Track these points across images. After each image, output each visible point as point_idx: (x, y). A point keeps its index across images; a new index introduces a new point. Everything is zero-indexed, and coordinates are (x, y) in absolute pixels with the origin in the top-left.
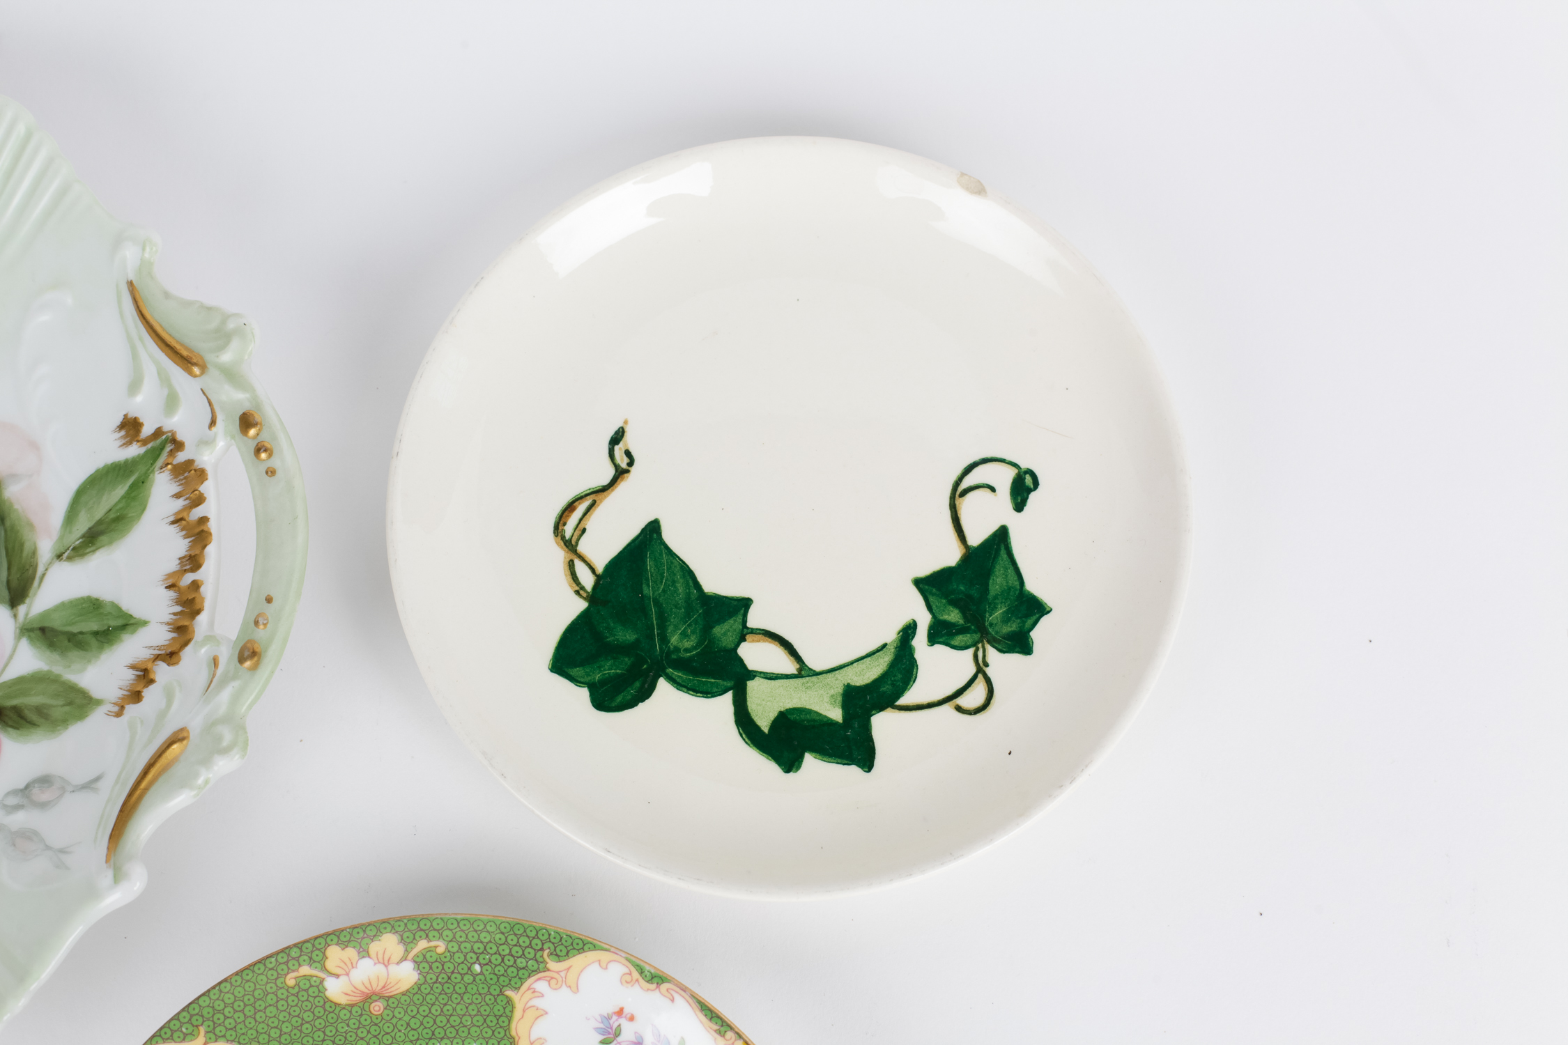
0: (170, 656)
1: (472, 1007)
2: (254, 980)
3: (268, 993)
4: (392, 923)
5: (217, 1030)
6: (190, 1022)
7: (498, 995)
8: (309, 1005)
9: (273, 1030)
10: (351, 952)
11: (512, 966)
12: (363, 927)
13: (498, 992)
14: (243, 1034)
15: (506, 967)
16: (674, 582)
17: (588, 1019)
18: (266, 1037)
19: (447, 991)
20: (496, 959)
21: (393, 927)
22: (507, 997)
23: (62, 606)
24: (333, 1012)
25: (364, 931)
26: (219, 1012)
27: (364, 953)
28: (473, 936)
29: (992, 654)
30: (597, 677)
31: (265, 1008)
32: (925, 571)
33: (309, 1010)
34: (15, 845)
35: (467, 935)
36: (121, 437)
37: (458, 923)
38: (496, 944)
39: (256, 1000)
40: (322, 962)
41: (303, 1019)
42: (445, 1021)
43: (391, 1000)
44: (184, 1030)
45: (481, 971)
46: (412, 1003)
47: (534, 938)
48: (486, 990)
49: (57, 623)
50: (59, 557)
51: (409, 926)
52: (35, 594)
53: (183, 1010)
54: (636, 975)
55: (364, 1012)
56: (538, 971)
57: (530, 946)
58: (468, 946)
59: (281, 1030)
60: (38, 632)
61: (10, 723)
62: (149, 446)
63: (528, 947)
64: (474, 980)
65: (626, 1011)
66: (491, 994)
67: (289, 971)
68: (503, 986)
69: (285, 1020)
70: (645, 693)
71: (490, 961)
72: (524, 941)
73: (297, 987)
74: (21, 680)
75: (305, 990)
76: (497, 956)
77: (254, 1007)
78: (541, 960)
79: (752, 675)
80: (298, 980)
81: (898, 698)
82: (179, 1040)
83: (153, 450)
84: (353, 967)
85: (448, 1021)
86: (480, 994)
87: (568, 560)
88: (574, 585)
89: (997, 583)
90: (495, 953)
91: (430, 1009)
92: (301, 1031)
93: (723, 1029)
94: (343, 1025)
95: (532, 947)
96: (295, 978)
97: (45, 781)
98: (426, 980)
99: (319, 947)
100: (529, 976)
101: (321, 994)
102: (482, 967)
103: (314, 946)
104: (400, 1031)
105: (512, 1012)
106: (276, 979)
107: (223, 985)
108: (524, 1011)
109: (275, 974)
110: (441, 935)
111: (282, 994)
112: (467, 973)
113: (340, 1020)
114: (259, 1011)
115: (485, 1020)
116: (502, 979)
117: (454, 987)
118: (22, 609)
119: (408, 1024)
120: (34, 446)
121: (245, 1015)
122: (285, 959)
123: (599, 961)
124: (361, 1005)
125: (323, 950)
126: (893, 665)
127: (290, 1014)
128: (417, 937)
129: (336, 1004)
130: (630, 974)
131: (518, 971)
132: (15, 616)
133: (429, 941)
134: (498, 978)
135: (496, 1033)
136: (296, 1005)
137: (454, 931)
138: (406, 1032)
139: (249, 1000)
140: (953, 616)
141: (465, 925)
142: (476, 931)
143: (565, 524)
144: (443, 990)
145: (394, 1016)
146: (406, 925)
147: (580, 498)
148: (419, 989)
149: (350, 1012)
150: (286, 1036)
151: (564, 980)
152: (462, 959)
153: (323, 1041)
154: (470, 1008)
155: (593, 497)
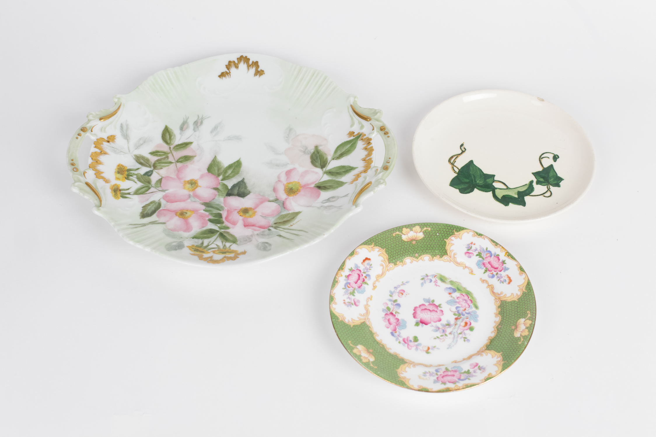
0: (365, 171)
1: (437, 243)
2: (386, 234)
3: (389, 237)
4: (418, 224)
5: (377, 244)
6: (371, 242)
8: (398, 241)
9: (390, 245)
10: (408, 230)
11: (446, 234)
12: (412, 225)
13: (443, 240)
16: (477, 171)
17: (464, 245)
18: (388, 247)
19: (431, 239)
20: (442, 232)
22: (445, 241)
23: (334, 168)
24: (403, 243)
26: (377, 240)
27: (411, 230)
29: (551, 187)
30: (460, 188)
31: (388, 240)
32: (535, 171)
34: (326, 208)
35: (436, 227)
36: (348, 136)
38: (442, 229)
39: (386, 238)
40: (402, 232)
41: (396, 244)
43: (417, 241)
44: (369, 243)
45: (439, 235)
46: (422, 242)
47: (451, 227)
48: (440, 239)
49: (333, 171)
50: (333, 159)
51: (422, 225)
52: (328, 166)
53: (368, 240)
54: (476, 234)
55: (411, 243)
56: (452, 235)
57: (451, 229)
58: (436, 229)
60: (329, 173)
61: (323, 189)
64: (437, 237)
65: (473, 243)
67: (394, 233)
70: (472, 191)
71: (441, 233)
72: (449, 228)
73: (395, 236)
74: (325, 181)
75: (397, 237)
78: (453, 232)
79: (496, 188)
81: (530, 194)
82: (368, 245)
83: (357, 137)
84: (409, 233)
85: (431, 246)
86: (438, 240)
87: (452, 167)
88: (454, 171)
89: (551, 174)
91: (426, 243)
92: (396, 246)
93: (497, 244)
97: (333, 197)
98: (425, 237)
100: (450, 236)
101: (401, 239)
103: (400, 228)
105: (446, 244)
107: (378, 234)
108: (449, 244)
109: (391, 233)
110: (430, 226)
111: (392, 237)
112: (435, 235)
113: (405, 245)
114: (386, 241)
115: (439, 246)
116: (444, 237)
118: (324, 169)
119: (421, 246)
120: (326, 140)
121: (383, 242)
122: (393, 230)
123: (467, 232)
125: (402, 229)
126: (528, 188)
127: (393, 242)
128: (424, 227)
129: (404, 241)
130: (474, 234)
131: (448, 235)
132: (323, 170)
133: (427, 228)
135: (442, 249)
136: (395, 240)
137: (433, 226)
138: (420, 248)
139: (384, 238)
140: (542, 180)
141: (435, 225)
142: (438, 226)
143: (451, 160)
144: (429, 239)
145: (418, 244)
147: (454, 156)
148: (424, 239)
149: (408, 243)
150: (393, 247)
151: (458, 237)
152: (434, 232)
153: (401, 249)
154: (436, 243)
155: (457, 156)
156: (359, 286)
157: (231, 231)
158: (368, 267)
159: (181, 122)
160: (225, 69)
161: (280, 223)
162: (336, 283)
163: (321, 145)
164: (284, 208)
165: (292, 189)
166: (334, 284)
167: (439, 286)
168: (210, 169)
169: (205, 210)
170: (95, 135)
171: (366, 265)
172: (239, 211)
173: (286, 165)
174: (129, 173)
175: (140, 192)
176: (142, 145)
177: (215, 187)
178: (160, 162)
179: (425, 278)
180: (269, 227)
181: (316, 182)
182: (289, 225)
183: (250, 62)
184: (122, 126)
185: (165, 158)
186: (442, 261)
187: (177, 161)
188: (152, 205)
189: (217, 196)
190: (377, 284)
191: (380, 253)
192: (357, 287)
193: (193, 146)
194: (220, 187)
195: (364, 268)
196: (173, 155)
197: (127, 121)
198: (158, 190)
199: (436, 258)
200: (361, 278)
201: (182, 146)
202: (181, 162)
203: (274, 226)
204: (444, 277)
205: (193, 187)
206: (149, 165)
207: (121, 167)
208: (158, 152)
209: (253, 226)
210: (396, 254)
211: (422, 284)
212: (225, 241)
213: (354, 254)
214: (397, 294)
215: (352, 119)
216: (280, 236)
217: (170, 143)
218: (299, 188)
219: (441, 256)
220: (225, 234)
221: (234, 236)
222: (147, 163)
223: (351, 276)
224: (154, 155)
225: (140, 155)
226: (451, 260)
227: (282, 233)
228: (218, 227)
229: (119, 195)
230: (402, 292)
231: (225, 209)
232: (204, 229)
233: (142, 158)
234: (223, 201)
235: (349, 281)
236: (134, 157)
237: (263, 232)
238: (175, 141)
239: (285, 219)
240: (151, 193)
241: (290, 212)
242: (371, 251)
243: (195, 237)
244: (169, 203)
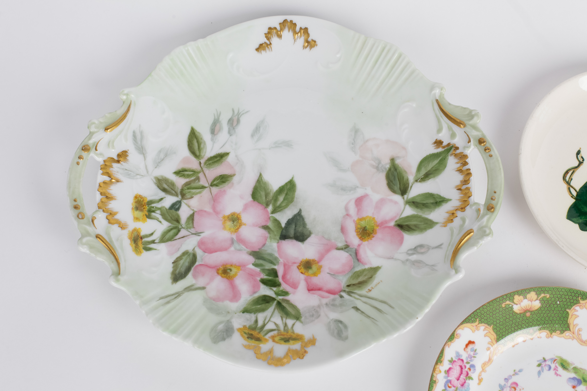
0: (463, 209)
2: (493, 305)
3: (497, 309)
4: (534, 288)
5: (482, 320)
6: (474, 317)
7: (564, 311)
8: (508, 313)
9: (498, 320)
10: (521, 297)
11: (569, 302)
12: (525, 290)
13: (564, 310)
14: (489, 321)
15: (567, 302)
18: (496, 323)
19: (549, 310)
20: (564, 300)
21: (534, 290)
22: (567, 311)
23: (419, 195)
24: (515, 315)
25: (525, 291)
26: (483, 314)
27: (525, 298)
28: (558, 293)
30: (580, 221)
31: (496, 314)
33: (508, 315)
34: (414, 265)
35: (556, 292)
36: (435, 146)
37: (553, 289)
38: (564, 295)
39: (493, 311)
40: (513, 300)
41: (506, 317)
42: (548, 319)
43: (532, 312)
44: (472, 319)
45: (560, 303)
46: (538, 313)
47: (576, 293)
48: (560, 309)
49: (418, 200)
50: (416, 181)
51: (539, 289)
52: (409, 192)
53: (472, 313)
55: (524, 316)
56: (577, 303)
58: (556, 296)
59: (500, 321)
60: (412, 203)
61: (406, 229)
62: (446, 148)
63: (574, 296)
64: (557, 306)
66: (562, 311)
67: (503, 302)
68: (566, 308)
69: (501, 317)
71: (562, 300)
72: (573, 294)
73: (505, 308)
74: (408, 217)
75: (507, 309)
76: (565, 299)
77: (493, 313)
78: (578, 300)
80: (506, 305)
82: (471, 323)
83: (447, 149)
84: (522, 302)
85: (549, 319)
86: (559, 311)
87: (568, 187)
88: (571, 195)
90: (564, 298)
91: (544, 315)
92: (506, 321)
94: (518, 319)
95: (575, 296)
96: (505, 305)
97: (421, 246)
98: (543, 306)
99: (512, 295)
100: (574, 305)
101: (512, 310)
102: (560, 302)
103: (510, 295)
104: (535, 321)
105: (568, 316)
106: (499, 305)
107: (484, 306)
108: (572, 316)
109: (499, 303)
110: (548, 292)
111: (501, 309)
112: (555, 304)
113: (517, 318)
114: (494, 314)
115: (560, 318)
116: (566, 306)
117: (551, 308)
118: (405, 196)
119: (537, 320)
120: (404, 148)
121: (490, 316)
122: (502, 299)
124: (523, 313)
125: (513, 296)
127: (503, 316)
128: (541, 293)
129: (516, 313)
131: (571, 303)
132: (403, 198)
133: (545, 294)
134: (564, 306)
135: (563, 322)
136: (505, 313)
137: (552, 291)
138: (536, 322)
139: (491, 311)
141: (555, 289)
142: (559, 291)
143: (566, 177)
144: (548, 309)
145: (533, 317)
146: (538, 289)
147: (570, 170)
148: (541, 309)
149: (520, 315)
150: (501, 322)
151: (585, 306)
152: (554, 300)
153: (512, 324)
154: (556, 315)
155: (573, 170)
156: (461, 383)
157: (290, 298)
158: (472, 353)
159: (211, 121)
160: (264, 40)
161: (354, 285)
162: (434, 384)
163: (398, 157)
164: (358, 260)
165: (366, 228)
166: (432, 385)
167: (560, 376)
168: (255, 195)
169: (255, 265)
170: (101, 154)
171: (469, 352)
172: (299, 266)
173: (354, 189)
174: (150, 208)
175: (167, 238)
176: (163, 160)
177: (264, 224)
178: (188, 186)
179: (543, 363)
180: (341, 291)
181: (396, 217)
182: (367, 290)
183: (298, 29)
184: (134, 136)
185: (194, 180)
186: (563, 338)
187: (211, 184)
188: (184, 258)
189: (268, 240)
190: (484, 375)
191: (486, 332)
192: (459, 386)
193: (230, 159)
194: (270, 224)
195: (467, 355)
196: (205, 175)
197: (140, 126)
198: (190, 234)
199: (556, 334)
200: (464, 372)
201: (216, 160)
202: (216, 185)
203: (347, 290)
204: (566, 361)
205: (235, 226)
206: (175, 192)
207: (140, 199)
208: (186, 171)
209: (320, 289)
210: (506, 331)
211: (539, 373)
212: (285, 316)
213: (455, 338)
214: (508, 389)
215: (439, 121)
216: (357, 309)
217: (200, 155)
218: (375, 228)
219: (562, 332)
220: (284, 304)
221: (296, 307)
222: (172, 189)
223: (452, 370)
224: (180, 176)
225: (162, 176)
226: (574, 337)
227: (359, 304)
228: (274, 291)
229: (141, 246)
230: (515, 386)
231: (280, 262)
232: (257, 295)
233: (165, 181)
234: (276, 249)
235: (449, 378)
236: (154, 180)
237: (334, 300)
238: (205, 152)
239: (360, 279)
240: (182, 237)
241: (367, 267)
242: (475, 331)
243: (245, 311)
244: (206, 254)
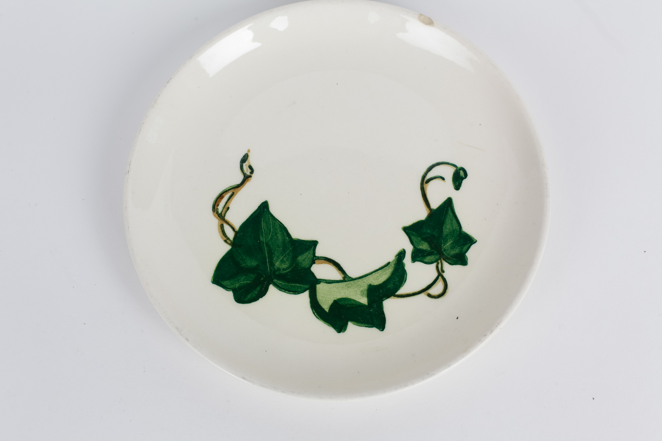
16: (276, 234)
29: (446, 266)
30: (237, 285)
32: (409, 222)
70: (263, 293)
79: (319, 281)
81: (397, 291)
87: (220, 224)
88: (224, 237)
89: (447, 228)
126: (393, 274)
140: (425, 246)
143: (218, 205)
147: (226, 192)
155: (232, 190)
